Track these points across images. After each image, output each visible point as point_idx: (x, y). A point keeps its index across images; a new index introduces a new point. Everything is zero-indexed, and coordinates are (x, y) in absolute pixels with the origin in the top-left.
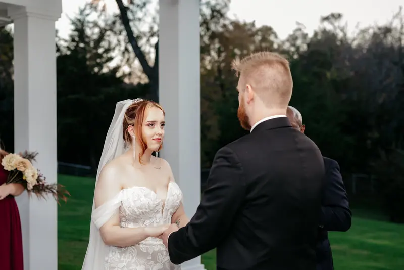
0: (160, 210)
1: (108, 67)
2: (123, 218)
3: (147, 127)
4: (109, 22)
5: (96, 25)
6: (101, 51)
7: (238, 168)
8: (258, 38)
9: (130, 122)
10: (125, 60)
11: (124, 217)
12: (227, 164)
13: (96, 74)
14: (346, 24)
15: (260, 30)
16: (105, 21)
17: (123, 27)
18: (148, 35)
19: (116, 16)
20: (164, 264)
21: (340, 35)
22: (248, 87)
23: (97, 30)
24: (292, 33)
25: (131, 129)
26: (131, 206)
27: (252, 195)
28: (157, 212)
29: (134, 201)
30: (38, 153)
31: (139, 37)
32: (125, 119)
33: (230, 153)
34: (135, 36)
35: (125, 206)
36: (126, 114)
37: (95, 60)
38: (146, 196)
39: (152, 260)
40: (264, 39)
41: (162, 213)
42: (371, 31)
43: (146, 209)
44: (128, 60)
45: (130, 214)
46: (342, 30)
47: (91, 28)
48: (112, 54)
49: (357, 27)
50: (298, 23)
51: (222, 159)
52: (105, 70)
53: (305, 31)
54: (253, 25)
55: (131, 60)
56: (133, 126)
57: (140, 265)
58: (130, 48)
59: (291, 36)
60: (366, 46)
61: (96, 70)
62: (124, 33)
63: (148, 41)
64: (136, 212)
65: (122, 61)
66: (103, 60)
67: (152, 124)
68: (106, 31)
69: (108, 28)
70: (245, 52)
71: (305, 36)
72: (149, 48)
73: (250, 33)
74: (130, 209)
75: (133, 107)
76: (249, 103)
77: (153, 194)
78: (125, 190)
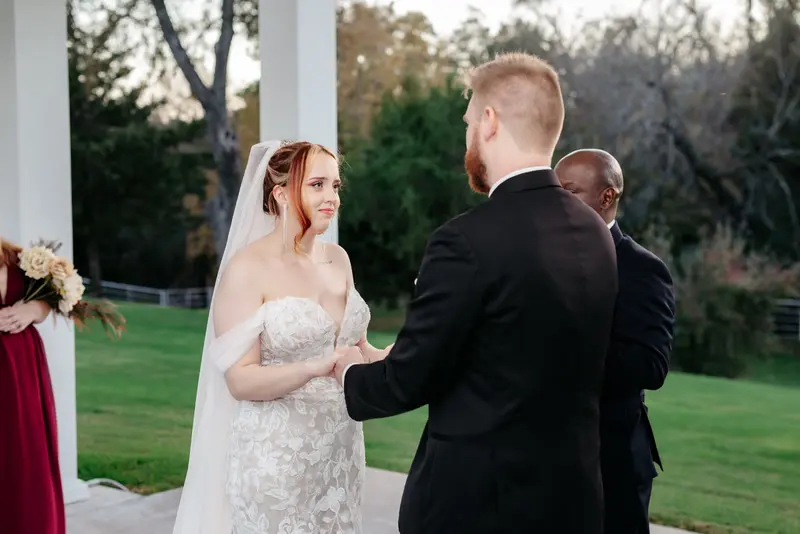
0: (332, 341)
1: (122, 89)
2: (266, 353)
3: (311, 188)
5: (102, 6)
6: (106, 56)
7: (469, 262)
8: (399, 35)
9: (276, 179)
10: (157, 73)
11: (268, 350)
12: (451, 254)
13: (100, 99)
14: (560, 11)
15: (403, 20)
17: (153, 11)
18: (201, 26)
20: (336, 435)
21: (548, 32)
22: (488, 112)
24: (459, 27)
25: (278, 192)
26: (282, 333)
27: (493, 307)
28: (327, 343)
29: (287, 324)
30: (61, 244)
31: (183, 30)
32: (268, 174)
34: (176, 27)
35: (270, 332)
36: (270, 164)
37: (96, 73)
38: (308, 314)
39: (316, 427)
40: (411, 39)
41: (335, 345)
42: (604, 25)
43: (308, 338)
44: (163, 73)
45: (278, 346)
46: (553, 22)
48: (129, 62)
49: (579, 16)
50: (473, 9)
51: (440, 247)
52: (115, 94)
53: (485, 24)
54: (390, 10)
55: (169, 74)
56: (284, 185)
57: (295, 436)
58: (166, 49)
59: (457, 32)
60: (595, 53)
61: (100, 91)
62: (154, 22)
63: (201, 36)
64: (289, 344)
65: (149, 75)
66: (112, 74)
67: (319, 183)
68: (120, 17)
69: (123, 12)
70: (377, 62)
71: (484, 32)
72: (202, 50)
73: (383, 25)
74: (280, 338)
75: (284, 153)
76: (488, 139)
77: (320, 312)
78: (269, 303)
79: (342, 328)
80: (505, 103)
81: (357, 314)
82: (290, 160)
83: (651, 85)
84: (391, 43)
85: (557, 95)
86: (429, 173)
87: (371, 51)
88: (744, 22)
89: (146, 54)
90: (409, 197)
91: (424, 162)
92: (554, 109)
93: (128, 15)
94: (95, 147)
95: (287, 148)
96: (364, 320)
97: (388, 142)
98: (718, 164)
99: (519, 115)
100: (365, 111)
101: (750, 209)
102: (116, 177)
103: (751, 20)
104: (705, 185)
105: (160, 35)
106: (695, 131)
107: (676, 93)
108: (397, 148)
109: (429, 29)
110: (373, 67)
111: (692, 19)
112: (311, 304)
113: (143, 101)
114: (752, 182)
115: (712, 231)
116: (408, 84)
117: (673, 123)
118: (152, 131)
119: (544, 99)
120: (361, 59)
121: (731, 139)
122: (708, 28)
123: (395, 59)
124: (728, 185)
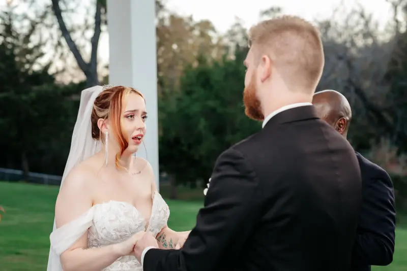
1: (40, 64)
2: (94, 242)
3: (126, 119)
4: (41, 14)
5: (25, 17)
6: (30, 46)
7: (251, 179)
8: (196, 32)
9: (100, 114)
10: (58, 55)
11: (96, 240)
13: (27, 70)
15: (198, 24)
16: (36, 12)
17: (55, 20)
18: (84, 28)
19: (48, 7)
22: (264, 59)
23: (26, 23)
24: (230, 28)
25: (102, 123)
29: (111, 221)
31: (73, 31)
32: (94, 110)
33: (239, 158)
34: (68, 28)
35: (98, 227)
36: (95, 103)
37: (25, 56)
38: (126, 214)
40: (203, 35)
43: (126, 232)
44: (62, 54)
45: (104, 237)
47: (19, 21)
48: (44, 49)
50: (237, 18)
51: (228, 166)
52: (36, 67)
53: (244, 26)
54: (191, 19)
55: (65, 55)
56: (106, 118)
58: (63, 41)
59: (229, 31)
61: (27, 66)
62: (56, 26)
63: (83, 34)
64: (112, 235)
65: (54, 56)
66: (34, 56)
67: (131, 116)
68: (37, 23)
69: (38, 20)
70: (184, 48)
71: (244, 31)
72: (83, 41)
73: (187, 28)
74: (105, 231)
75: (105, 94)
76: (263, 81)
77: (135, 212)
78: (97, 206)
79: (150, 223)
80: (279, 53)
81: (160, 212)
82: (110, 99)
83: (340, 58)
84: (191, 37)
85: (319, 48)
86: (213, 110)
87: (180, 41)
88: (393, 23)
89: (52, 44)
90: (202, 124)
91: (211, 103)
92: (316, 58)
93: (41, 22)
94: (24, 97)
95: (107, 90)
96: (165, 216)
97: (189, 93)
98: (380, 103)
99: (289, 63)
100: (177, 76)
101: (398, 129)
102: (36, 114)
103: (397, 21)
104: (372, 114)
105: (60, 33)
106: (367, 85)
107: (354, 63)
108: (194, 96)
109: (213, 29)
110: (182, 51)
111: (362, 21)
112: (128, 206)
113: (51, 71)
114: (400, 113)
115: (378, 142)
116: (201, 60)
117: (354, 80)
118: (57, 87)
119: (310, 52)
120: (175, 47)
121: (386, 89)
122: (372, 26)
123: (193, 46)
124: (385, 115)
